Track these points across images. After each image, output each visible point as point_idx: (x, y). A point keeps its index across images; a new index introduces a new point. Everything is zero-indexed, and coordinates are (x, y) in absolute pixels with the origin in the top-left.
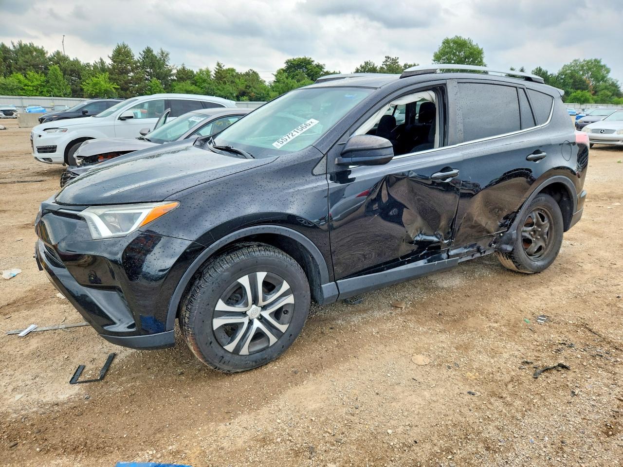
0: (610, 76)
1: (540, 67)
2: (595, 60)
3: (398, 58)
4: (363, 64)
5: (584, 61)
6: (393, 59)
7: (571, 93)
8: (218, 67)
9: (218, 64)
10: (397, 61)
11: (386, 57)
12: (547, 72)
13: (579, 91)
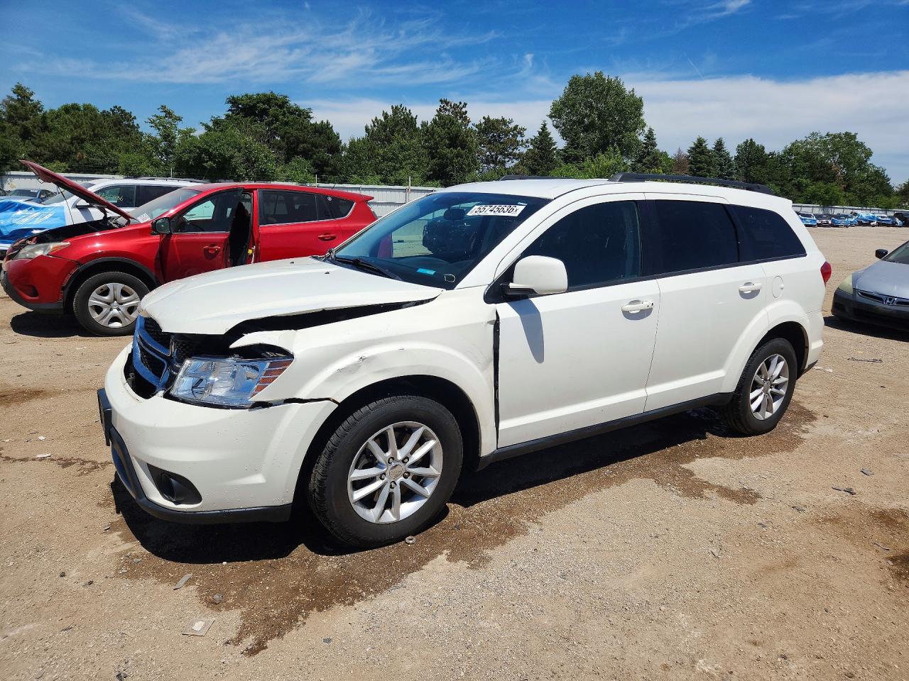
0: (871, 161)
1: (751, 140)
2: (847, 134)
3: (465, 104)
4: (390, 112)
5: (828, 135)
6: (456, 106)
7: (807, 186)
8: (15, 96)
9: (19, 90)
10: (464, 110)
11: (441, 101)
12: (763, 148)
13: (821, 184)
